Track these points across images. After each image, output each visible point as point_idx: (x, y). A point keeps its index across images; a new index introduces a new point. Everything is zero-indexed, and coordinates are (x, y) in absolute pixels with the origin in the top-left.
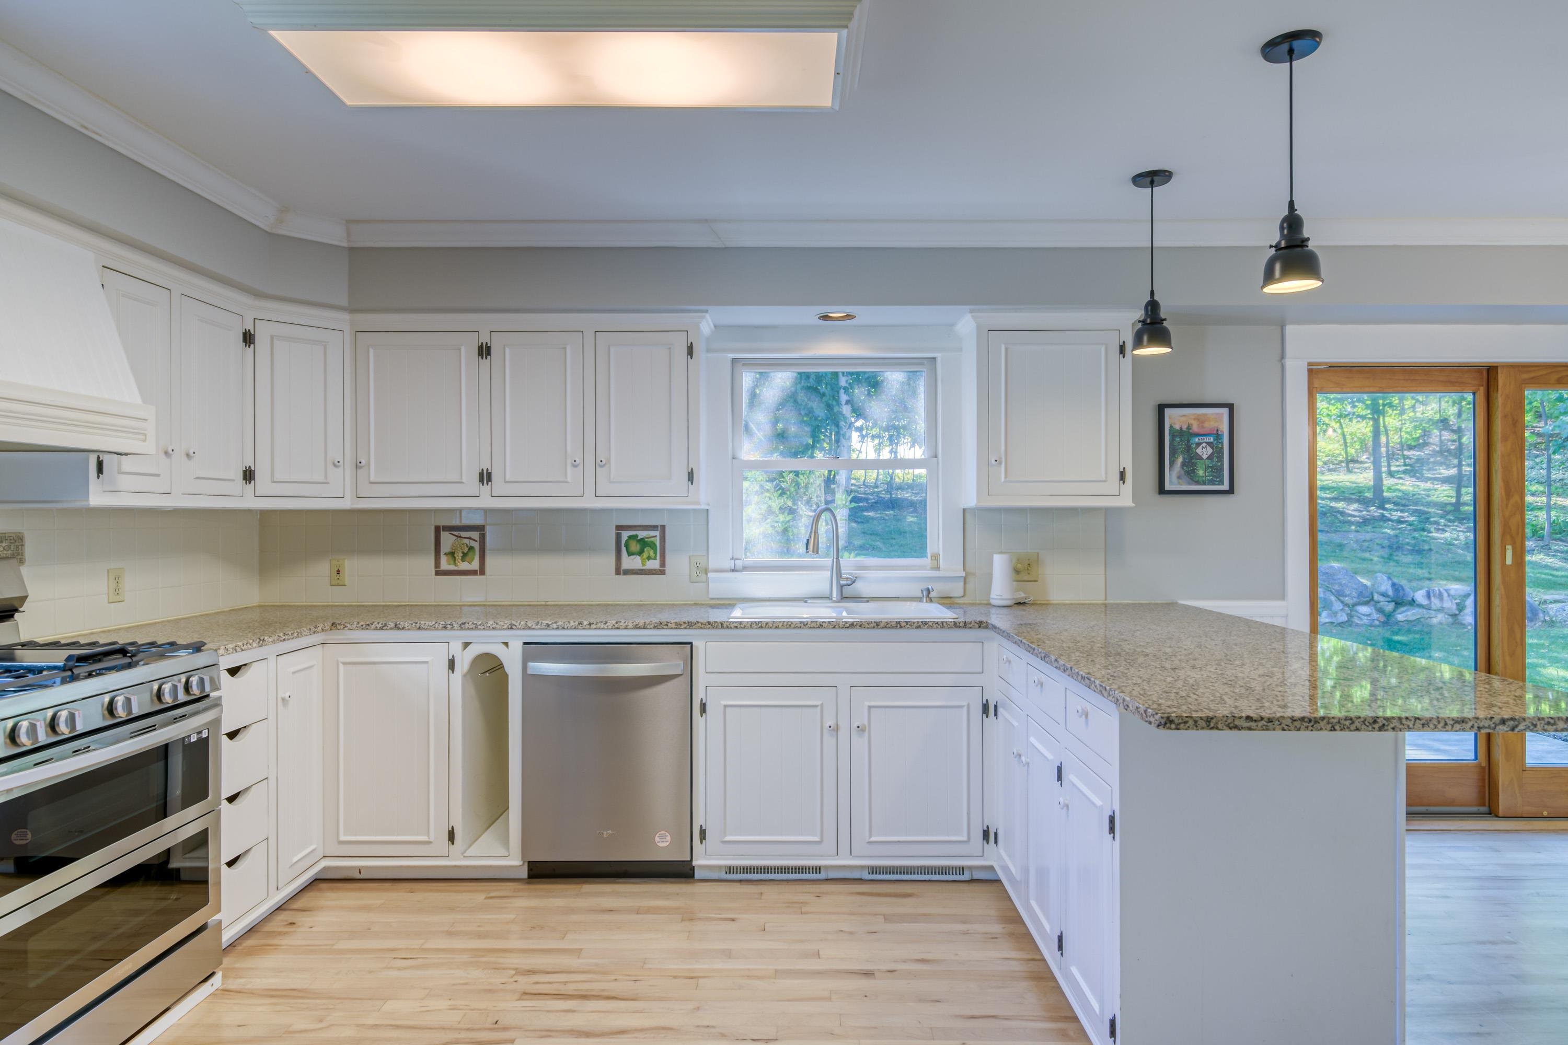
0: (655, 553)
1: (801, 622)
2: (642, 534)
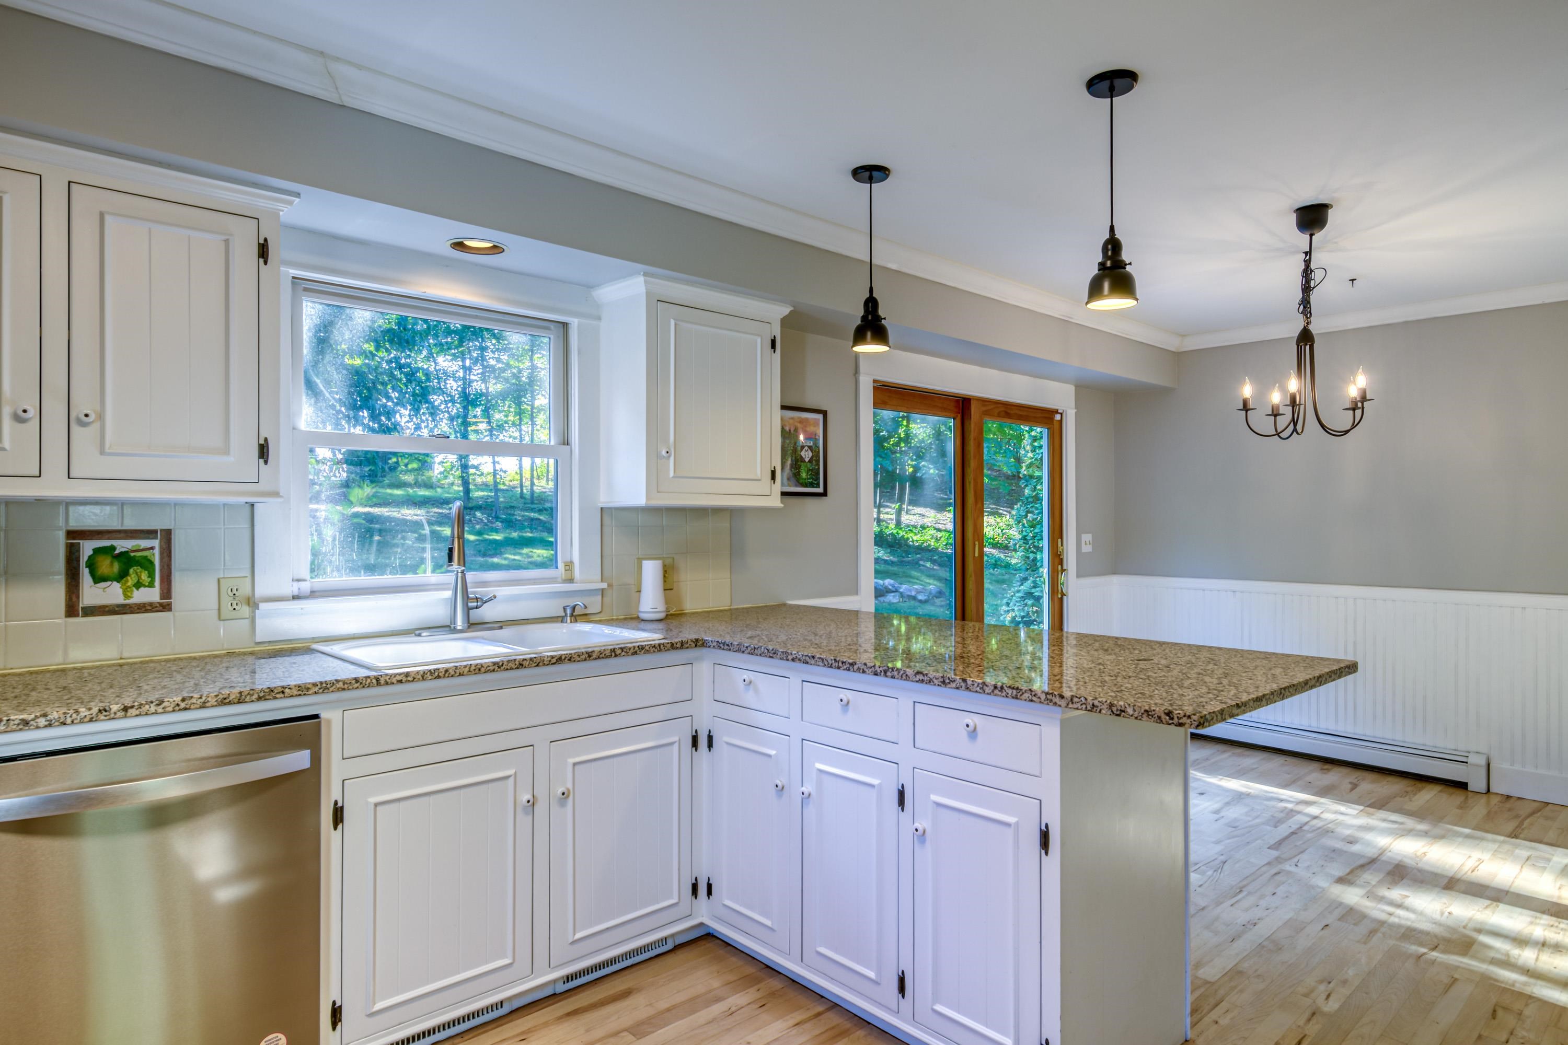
0: (151, 575)
1: (494, 664)
2: (122, 545)
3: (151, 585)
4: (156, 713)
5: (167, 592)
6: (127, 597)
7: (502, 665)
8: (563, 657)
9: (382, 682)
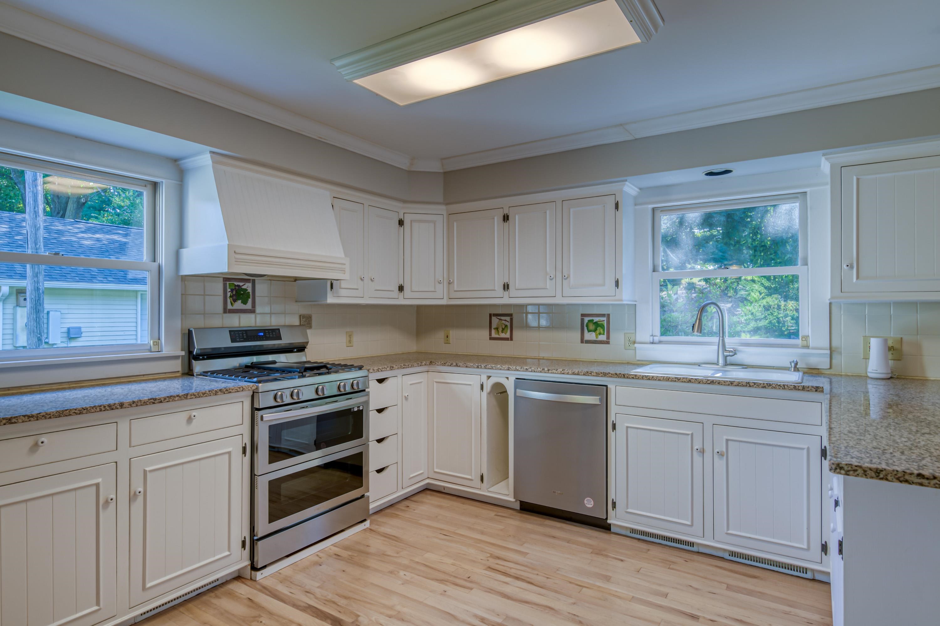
0: (604, 331)
1: (676, 378)
2: (596, 319)
3: (604, 334)
4: (556, 373)
5: (608, 337)
6: (597, 338)
7: (680, 379)
8: (715, 381)
9: (626, 377)
